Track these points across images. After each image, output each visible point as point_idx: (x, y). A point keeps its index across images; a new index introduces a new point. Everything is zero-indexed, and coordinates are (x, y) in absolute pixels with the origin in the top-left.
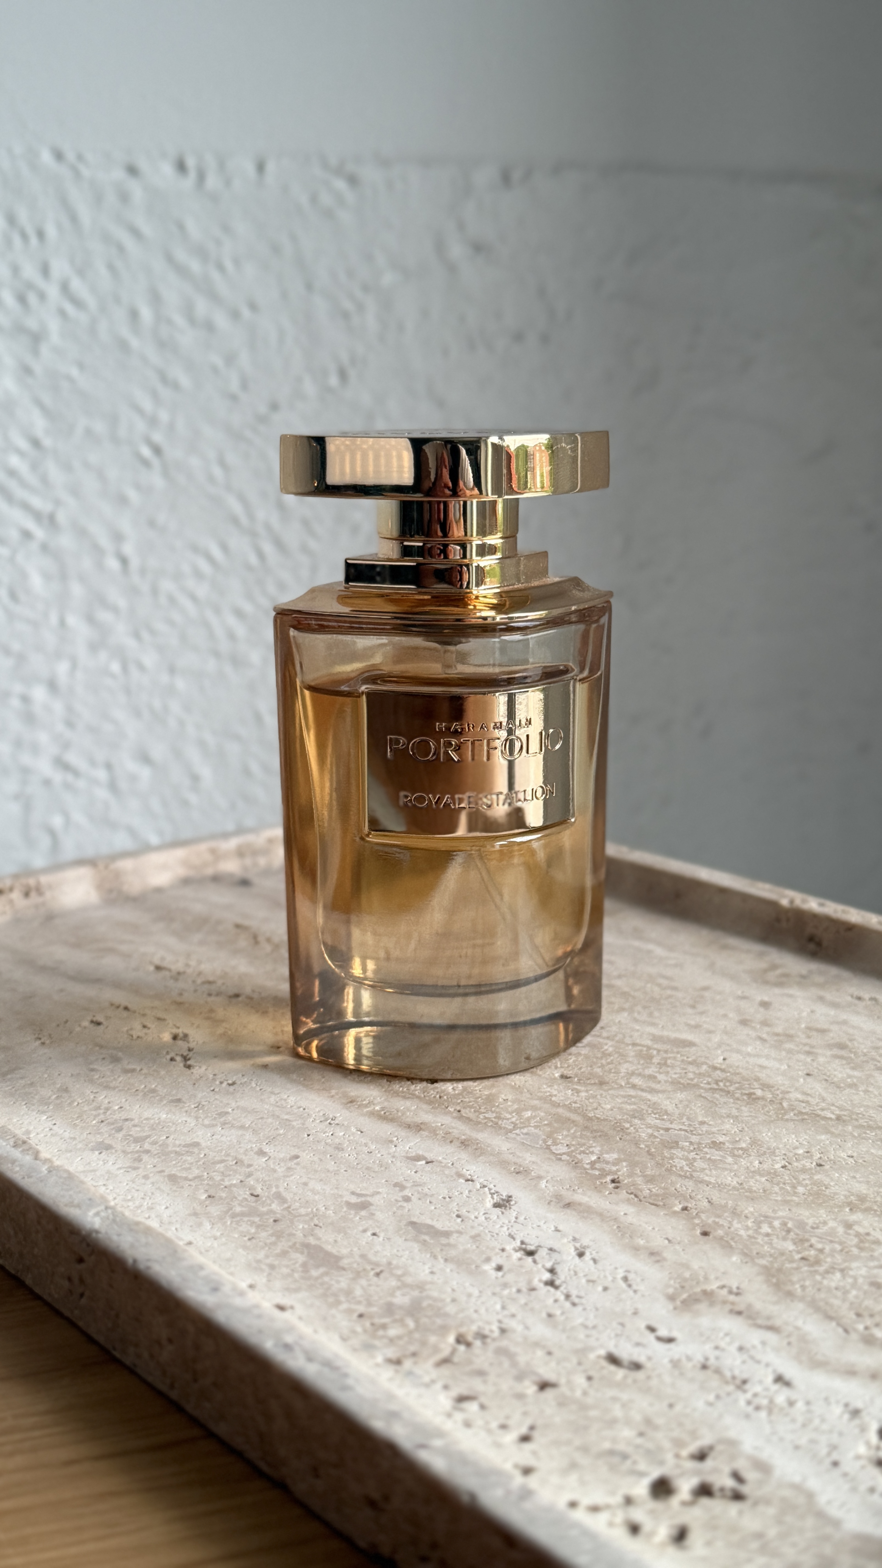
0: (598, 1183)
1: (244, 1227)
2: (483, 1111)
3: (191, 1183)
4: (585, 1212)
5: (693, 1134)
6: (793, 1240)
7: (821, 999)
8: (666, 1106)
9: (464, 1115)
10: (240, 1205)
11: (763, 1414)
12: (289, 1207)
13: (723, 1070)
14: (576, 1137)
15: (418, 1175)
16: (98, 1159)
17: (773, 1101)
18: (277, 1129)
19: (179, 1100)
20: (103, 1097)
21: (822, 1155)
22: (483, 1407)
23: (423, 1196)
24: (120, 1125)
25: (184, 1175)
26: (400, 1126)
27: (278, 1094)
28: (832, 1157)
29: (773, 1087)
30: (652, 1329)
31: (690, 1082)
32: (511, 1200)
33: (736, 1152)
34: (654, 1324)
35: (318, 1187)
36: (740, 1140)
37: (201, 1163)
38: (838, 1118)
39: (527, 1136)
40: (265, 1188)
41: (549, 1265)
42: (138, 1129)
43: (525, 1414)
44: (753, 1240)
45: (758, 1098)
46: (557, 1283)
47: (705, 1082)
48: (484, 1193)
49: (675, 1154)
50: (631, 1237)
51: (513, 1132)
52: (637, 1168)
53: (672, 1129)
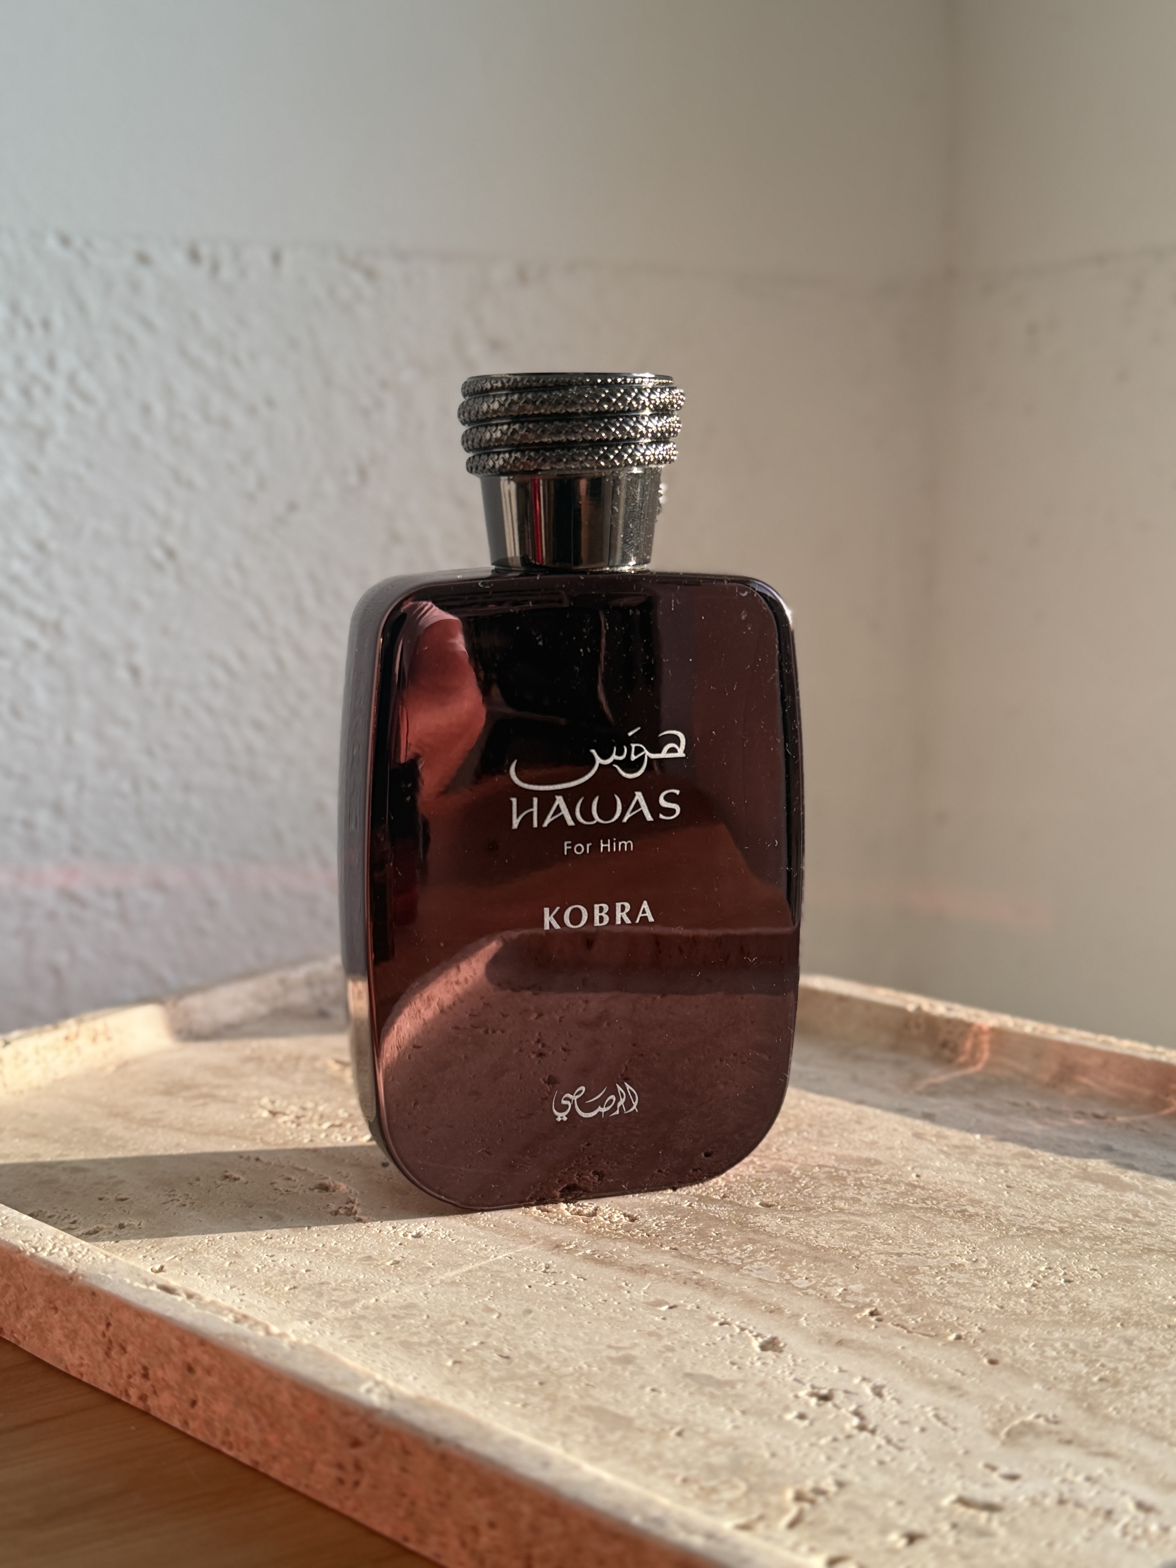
1: (511, 1393)
2: (700, 1247)
3: (428, 1348)
4: (863, 1349)
5: (928, 1258)
6: (1082, 1361)
7: (979, 1107)
8: (885, 1229)
9: (684, 1253)
10: (495, 1368)
12: (548, 1367)
13: (923, 1188)
14: (810, 1269)
15: (669, 1321)
17: (988, 1217)
18: (493, 1282)
19: (369, 1258)
21: (1066, 1271)
23: (685, 1345)
24: (317, 1290)
25: (417, 1341)
26: (623, 1269)
27: (474, 1243)
28: (1077, 1272)
30: (992, 1467)
31: (896, 1202)
32: (779, 1343)
33: (980, 1274)
34: (995, 1463)
35: (569, 1343)
36: (976, 1261)
37: (428, 1325)
38: (1062, 1230)
39: (759, 1272)
41: (853, 1407)
42: (339, 1292)
44: (1044, 1365)
45: (971, 1216)
46: (871, 1426)
47: (912, 1201)
48: (747, 1336)
49: (920, 1280)
50: (922, 1372)
51: (745, 1268)
52: (890, 1298)
53: (903, 1253)
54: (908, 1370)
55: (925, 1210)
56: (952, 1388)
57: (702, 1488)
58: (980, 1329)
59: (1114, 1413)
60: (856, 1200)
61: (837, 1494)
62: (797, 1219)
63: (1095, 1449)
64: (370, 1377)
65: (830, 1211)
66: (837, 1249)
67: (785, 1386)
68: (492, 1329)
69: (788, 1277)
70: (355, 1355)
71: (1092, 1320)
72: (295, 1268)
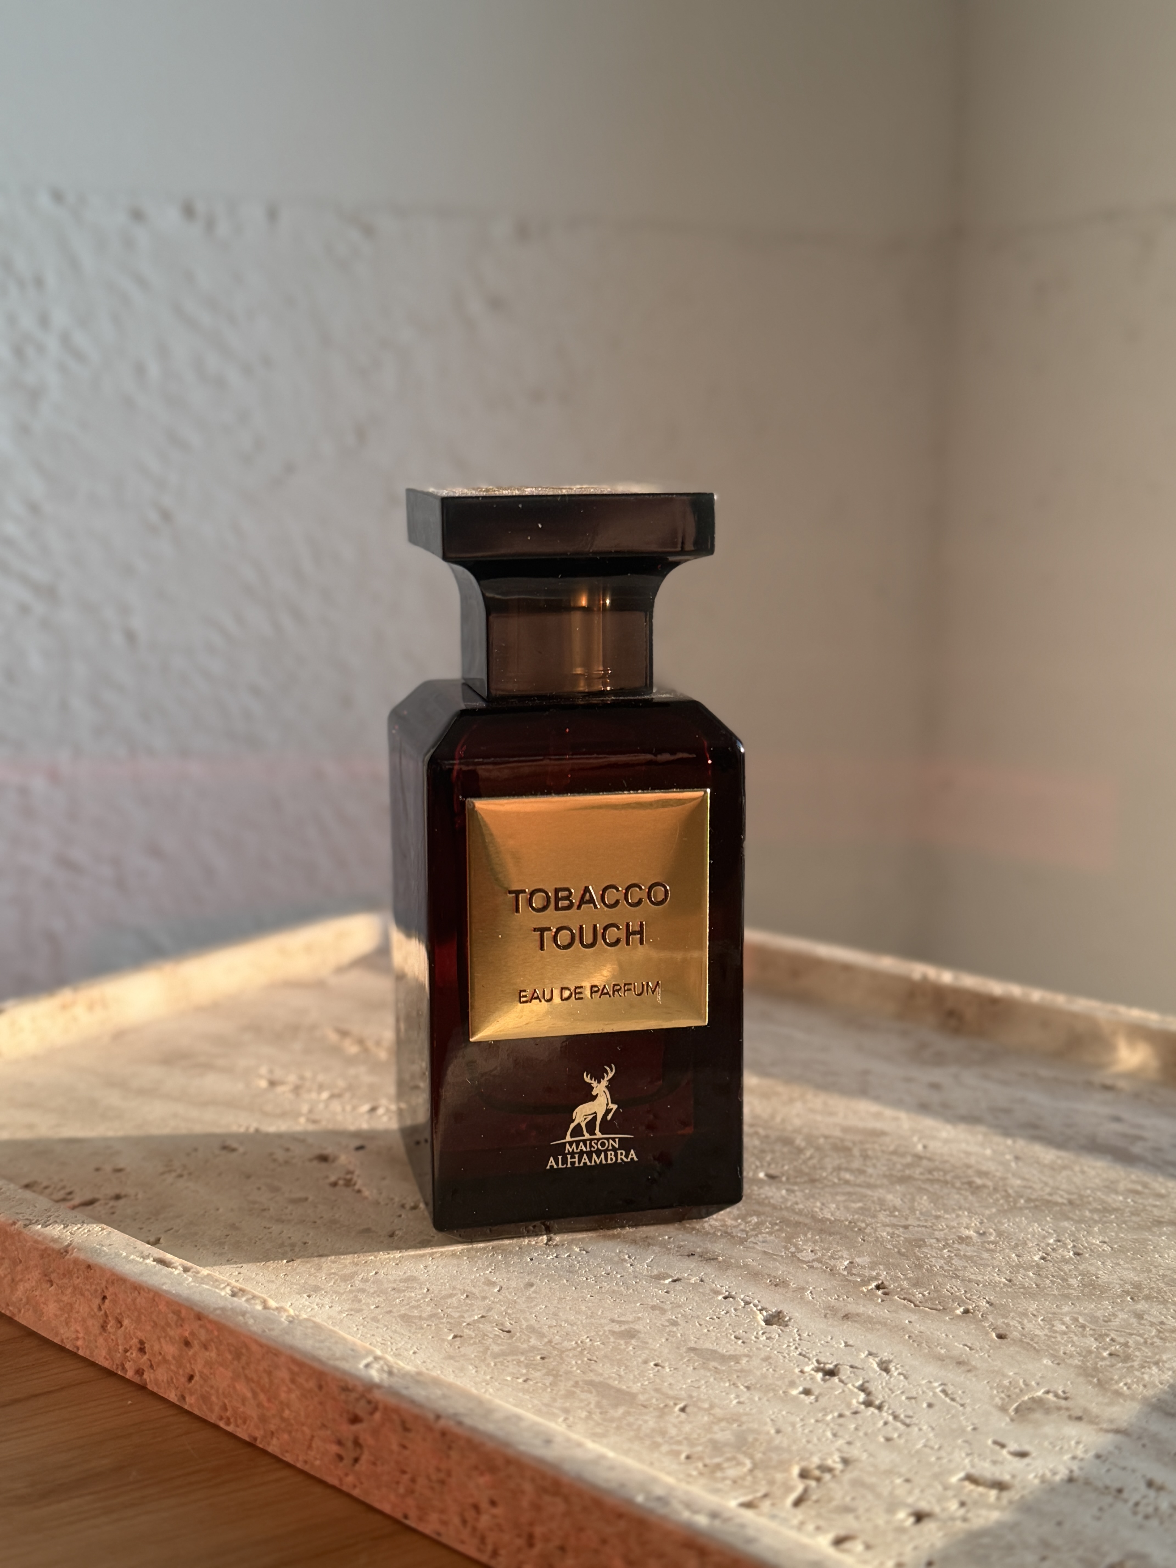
3: (430, 1322)
4: (869, 1323)
6: (1091, 1335)
7: (987, 1077)
8: (891, 1200)
10: (496, 1343)
12: (550, 1342)
15: (672, 1295)
17: (996, 1188)
21: (1074, 1243)
22: (868, 1546)
23: (689, 1319)
25: (416, 1314)
28: (1087, 1245)
29: (989, 1174)
30: (1001, 1444)
31: (902, 1173)
32: (785, 1317)
33: (988, 1246)
34: (1002, 1439)
35: (572, 1317)
37: (428, 1299)
38: (1070, 1202)
39: (764, 1244)
40: (513, 1323)
41: (858, 1383)
43: (915, 1548)
44: (1053, 1340)
45: (980, 1187)
46: (877, 1402)
47: (918, 1173)
48: (751, 1310)
49: (927, 1253)
50: (929, 1347)
52: (897, 1271)
53: (910, 1225)
54: (916, 1345)
55: (932, 1181)
56: (959, 1363)
57: (705, 1466)
58: (988, 1302)
59: (1125, 1388)
60: (861, 1172)
61: (842, 1471)
62: (802, 1191)
63: (1105, 1426)
64: (369, 1352)
65: (835, 1182)
66: (843, 1221)
67: (790, 1361)
68: (493, 1302)
69: (793, 1249)
70: (355, 1329)
71: (1102, 1293)
72: (294, 1240)
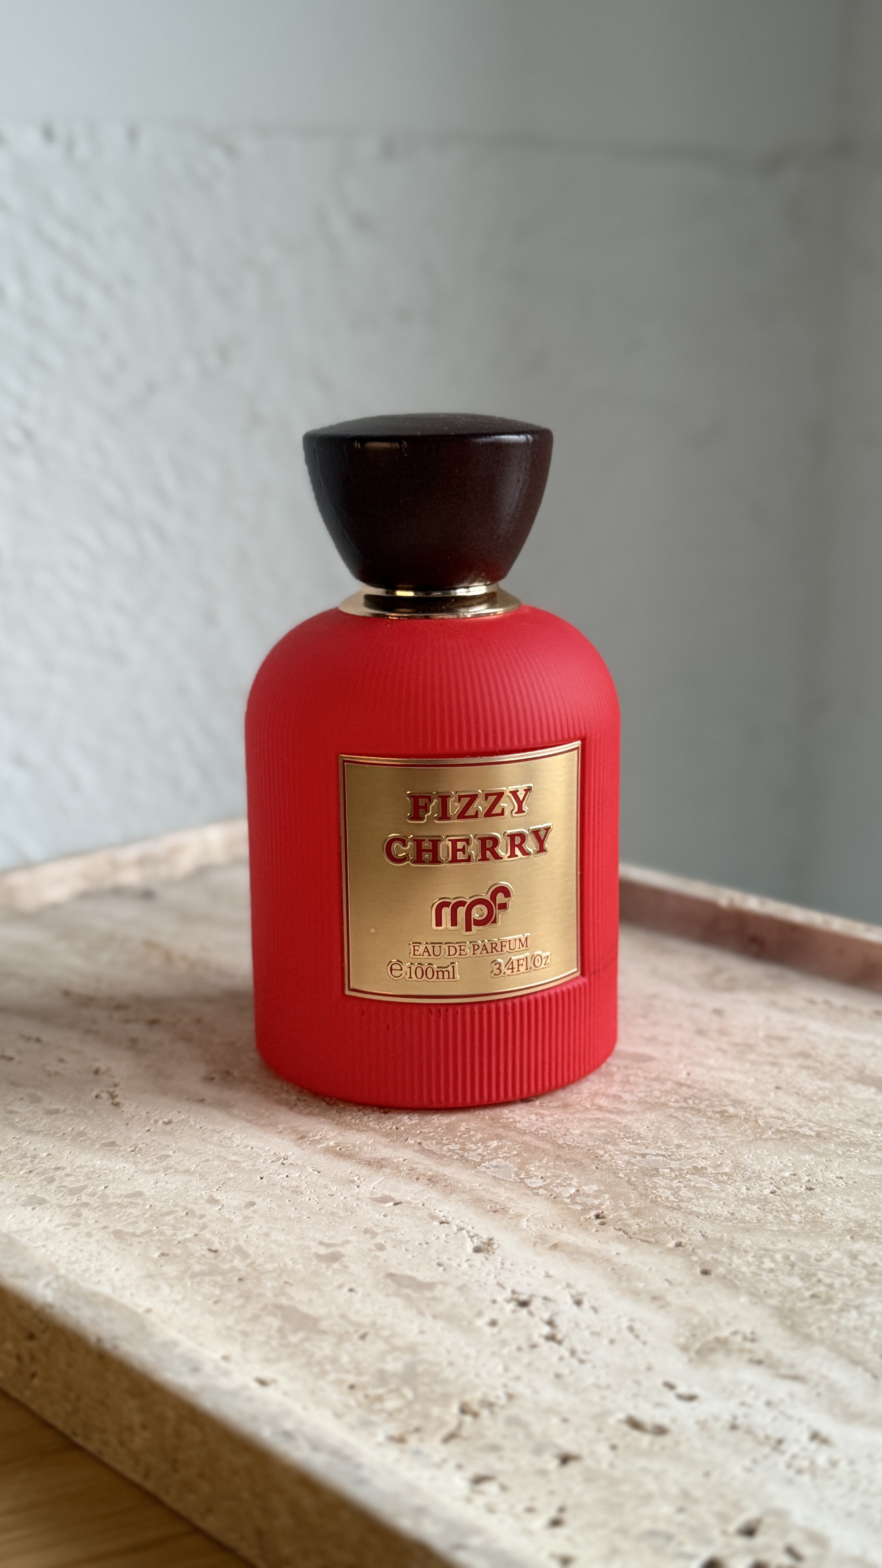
0: (582, 1219)
1: (207, 1289)
2: (446, 1142)
3: (141, 1239)
4: (576, 1254)
5: (672, 1160)
6: (798, 1275)
7: (773, 1004)
8: (638, 1128)
9: (426, 1148)
10: (199, 1262)
11: (806, 1478)
12: (253, 1263)
13: (689, 1087)
14: (549, 1168)
15: (389, 1218)
16: (33, 1217)
17: (747, 1119)
18: (226, 1172)
19: (113, 1144)
20: (29, 1143)
21: (810, 1178)
22: (503, 1488)
23: (398, 1243)
24: (51, 1175)
25: (131, 1231)
26: (360, 1163)
27: (221, 1131)
28: (821, 1180)
29: (744, 1103)
30: (670, 1386)
31: (657, 1100)
32: (493, 1244)
33: (720, 1178)
34: (672, 1381)
35: (282, 1238)
36: (721, 1163)
37: (148, 1215)
38: (818, 1135)
39: (497, 1169)
40: (223, 1242)
41: (546, 1316)
42: (71, 1178)
43: (551, 1493)
44: (757, 1277)
45: (731, 1116)
46: (559, 1336)
47: (673, 1100)
48: (463, 1236)
49: (657, 1183)
50: (629, 1280)
51: (482, 1165)
52: (621, 1201)
53: (649, 1154)
54: (616, 1278)
55: (685, 1109)
56: (655, 1298)
57: (367, 1396)
58: (703, 1236)
59: (816, 1332)
60: (617, 1098)
61: (503, 1407)
62: (552, 1115)
63: (783, 1371)
65: (587, 1108)
66: (582, 1148)
67: (485, 1290)
68: (210, 1221)
69: (523, 1175)
70: (67, 1243)
71: (822, 1231)
72: (36, 1152)
